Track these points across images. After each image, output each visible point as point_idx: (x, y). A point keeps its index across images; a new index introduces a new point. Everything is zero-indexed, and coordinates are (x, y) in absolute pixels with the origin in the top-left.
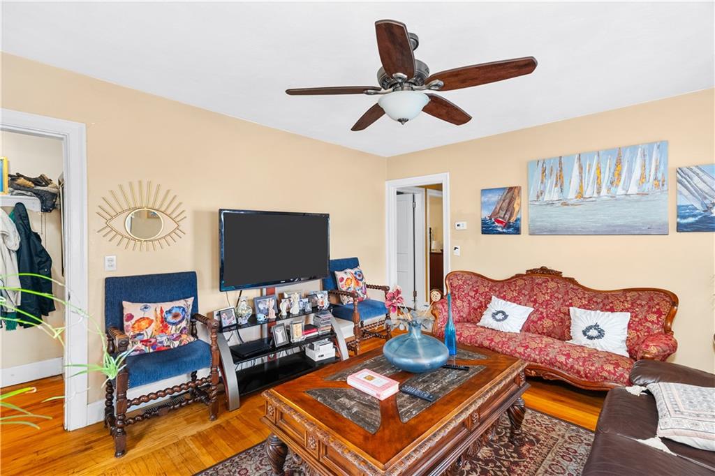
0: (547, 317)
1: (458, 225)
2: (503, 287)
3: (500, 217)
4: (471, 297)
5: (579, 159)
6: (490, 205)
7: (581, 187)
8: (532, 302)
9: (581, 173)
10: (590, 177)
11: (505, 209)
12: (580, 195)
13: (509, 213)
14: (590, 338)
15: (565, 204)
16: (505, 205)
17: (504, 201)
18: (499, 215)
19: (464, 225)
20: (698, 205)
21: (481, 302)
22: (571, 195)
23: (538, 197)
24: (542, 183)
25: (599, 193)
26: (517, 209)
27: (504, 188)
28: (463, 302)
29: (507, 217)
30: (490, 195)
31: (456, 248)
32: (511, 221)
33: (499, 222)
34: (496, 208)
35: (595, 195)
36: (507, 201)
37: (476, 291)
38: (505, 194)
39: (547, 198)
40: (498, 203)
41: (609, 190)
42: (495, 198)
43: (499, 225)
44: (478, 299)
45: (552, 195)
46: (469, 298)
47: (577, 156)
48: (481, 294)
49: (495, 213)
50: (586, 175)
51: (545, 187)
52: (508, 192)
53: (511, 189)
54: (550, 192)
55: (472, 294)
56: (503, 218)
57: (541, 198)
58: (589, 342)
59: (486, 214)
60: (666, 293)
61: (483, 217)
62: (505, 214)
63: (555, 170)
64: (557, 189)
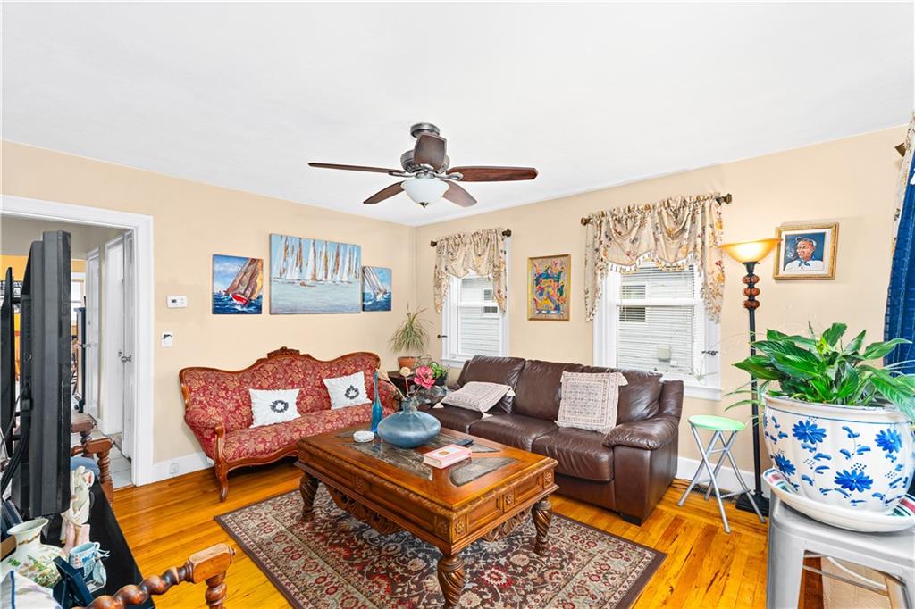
0: (308, 394)
1: (174, 301)
2: (253, 376)
3: (240, 293)
4: (223, 398)
5: (314, 244)
6: (226, 276)
7: (315, 270)
8: (290, 384)
9: (315, 257)
10: (321, 262)
11: (246, 283)
12: (314, 278)
13: (250, 289)
14: (352, 398)
15: (303, 284)
16: (246, 279)
17: (245, 273)
18: (239, 289)
19: (182, 301)
20: (372, 294)
21: (237, 401)
22: (308, 277)
23: (281, 274)
24: (285, 260)
25: (326, 277)
26: (259, 285)
27: (246, 259)
28: (216, 407)
29: (248, 293)
30: (227, 264)
31: (165, 336)
32: (253, 298)
33: (238, 299)
34: (235, 281)
35: (324, 279)
36: (249, 274)
37: (226, 389)
38: (247, 264)
39: (288, 276)
40: (238, 275)
41: (332, 276)
42: (234, 268)
43: (238, 302)
44: (232, 398)
45: (293, 274)
46: (221, 400)
47: (312, 241)
48: (234, 391)
49: (233, 288)
50: (318, 260)
51: (287, 265)
52: (250, 265)
53: (254, 261)
54: (291, 271)
55: (223, 394)
56: (244, 294)
57: (283, 276)
58: (353, 401)
59: (221, 288)
60: (370, 354)
61: (216, 291)
62: (246, 290)
63: (296, 249)
64: (297, 268)
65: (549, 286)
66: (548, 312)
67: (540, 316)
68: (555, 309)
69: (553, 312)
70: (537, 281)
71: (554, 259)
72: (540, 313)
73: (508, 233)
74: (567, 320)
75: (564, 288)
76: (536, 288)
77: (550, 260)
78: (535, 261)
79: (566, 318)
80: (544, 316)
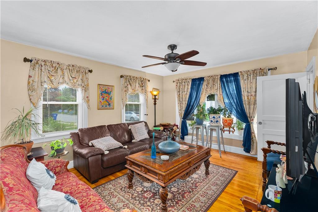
65: (106, 96)
66: (106, 106)
67: (102, 108)
68: (109, 105)
69: (108, 106)
70: (102, 94)
71: (108, 86)
72: (103, 106)
73: (91, 71)
74: (113, 109)
75: (112, 97)
76: (101, 97)
77: (107, 87)
78: (101, 86)
79: (112, 108)
80: (104, 108)
